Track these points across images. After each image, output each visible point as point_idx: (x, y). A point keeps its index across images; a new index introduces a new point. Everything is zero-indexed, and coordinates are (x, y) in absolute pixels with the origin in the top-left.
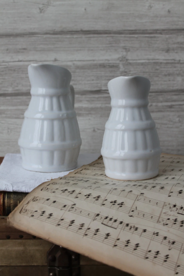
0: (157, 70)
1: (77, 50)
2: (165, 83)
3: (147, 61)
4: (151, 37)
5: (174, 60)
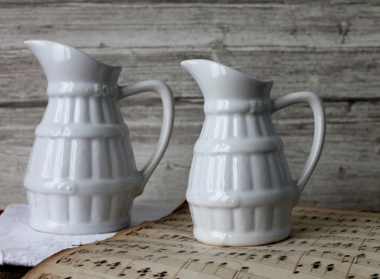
0: (276, 63)
1: (139, 30)
2: (291, 86)
3: (259, 49)
4: (266, 9)
5: (305, 47)
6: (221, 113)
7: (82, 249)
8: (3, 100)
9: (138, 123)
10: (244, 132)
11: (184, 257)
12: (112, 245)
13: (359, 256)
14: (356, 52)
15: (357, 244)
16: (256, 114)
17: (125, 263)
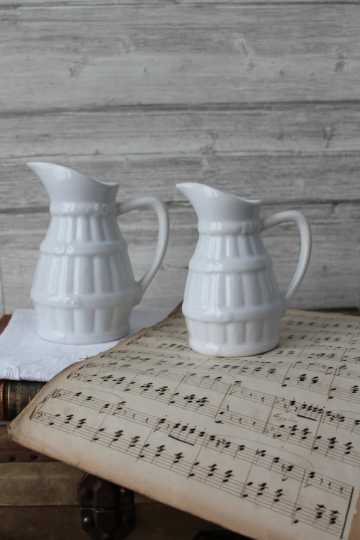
0: (264, 167)
1: (132, 137)
2: (277, 189)
3: (247, 154)
4: (253, 115)
5: (290, 151)
6: (214, 234)
7: (88, 363)
8: (4, 206)
9: (133, 227)
10: (236, 252)
11: (182, 371)
12: (116, 358)
13: (340, 368)
14: (339, 156)
15: (339, 354)
16: (247, 234)
17: (129, 378)
